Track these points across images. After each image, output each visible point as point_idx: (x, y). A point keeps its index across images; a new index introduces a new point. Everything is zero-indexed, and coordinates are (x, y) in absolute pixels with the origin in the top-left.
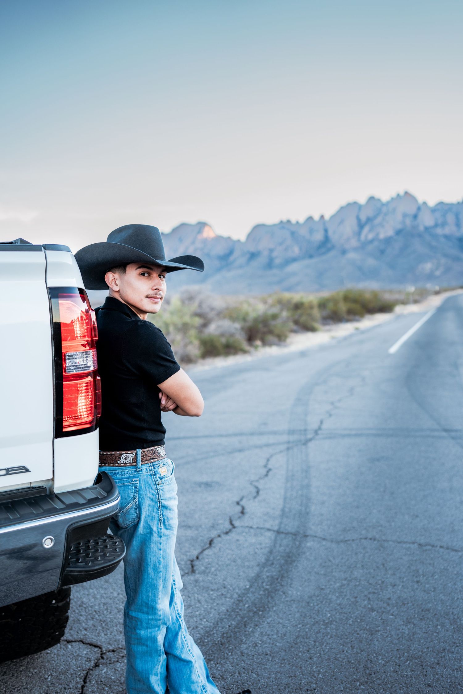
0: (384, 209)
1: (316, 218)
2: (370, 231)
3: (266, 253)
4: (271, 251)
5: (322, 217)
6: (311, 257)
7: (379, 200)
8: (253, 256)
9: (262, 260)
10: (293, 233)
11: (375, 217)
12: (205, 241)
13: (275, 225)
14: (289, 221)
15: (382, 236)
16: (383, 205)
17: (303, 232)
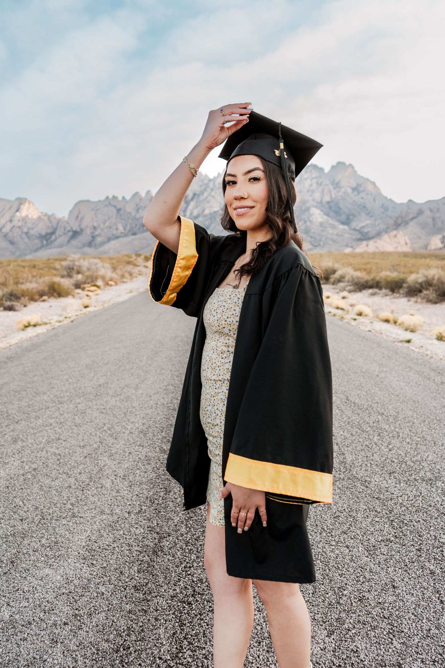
0: (211, 185)
1: (143, 195)
2: (197, 207)
3: (88, 231)
4: (95, 228)
5: (148, 192)
6: (134, 234)
7: (206, 176)
8: (75, 234)
9: (85, 238)
10: (119, 210)
11: (202, 193)
12: (25, 220)
13: (100, 201)
14: (114, 197)
15: (207, 212)
16: (210, 180)
17: (130, 208)
